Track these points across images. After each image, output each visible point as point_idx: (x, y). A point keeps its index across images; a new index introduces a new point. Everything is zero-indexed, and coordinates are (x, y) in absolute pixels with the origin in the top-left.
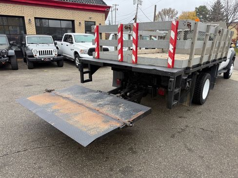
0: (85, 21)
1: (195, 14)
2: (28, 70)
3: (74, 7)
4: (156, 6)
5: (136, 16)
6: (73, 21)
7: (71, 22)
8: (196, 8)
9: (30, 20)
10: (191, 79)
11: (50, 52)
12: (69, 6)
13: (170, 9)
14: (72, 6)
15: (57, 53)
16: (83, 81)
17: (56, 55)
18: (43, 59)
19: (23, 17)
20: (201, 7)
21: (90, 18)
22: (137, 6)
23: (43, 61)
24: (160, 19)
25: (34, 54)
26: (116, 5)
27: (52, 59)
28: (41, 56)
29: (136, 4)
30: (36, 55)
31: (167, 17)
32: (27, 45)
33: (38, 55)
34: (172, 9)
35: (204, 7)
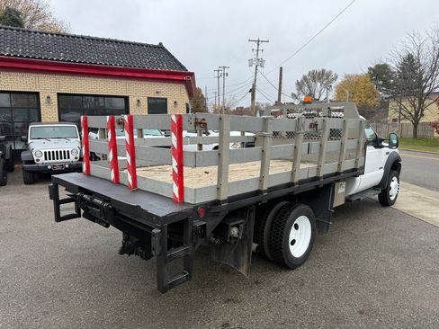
0: (148, 98)
1: (369, 79)
2: (24, 186)
3: (128, 74)
4: (281, 69)
5: (254, 86)
6: (126, 98)
7: (123, 99)
8: (370, 69)
9: (48, 97)
10: (242, 221)
11: (66, 154)
12: (118, 74)
13: (323, 71)
14: (124, 74)
15: (78, 156)
16: (59, 219)
17: (76, 158)
18: (49, 167)
19: (37, 94)
20: (378, 67)
21: (157, 93)
22: (256, 69)
23: (51, 170)
24: (306, 88)
25: (35, 158)
26: (224, 67)
27: (67, 166)
28: (48, 161)
29: (254, 66)
30: (38, 160)
31: (319, 84)
32: (29, 141)
33: (42, 159)
34: (327, 70)
35: (385, 66)
